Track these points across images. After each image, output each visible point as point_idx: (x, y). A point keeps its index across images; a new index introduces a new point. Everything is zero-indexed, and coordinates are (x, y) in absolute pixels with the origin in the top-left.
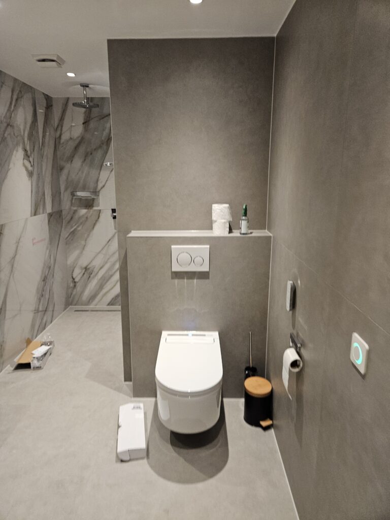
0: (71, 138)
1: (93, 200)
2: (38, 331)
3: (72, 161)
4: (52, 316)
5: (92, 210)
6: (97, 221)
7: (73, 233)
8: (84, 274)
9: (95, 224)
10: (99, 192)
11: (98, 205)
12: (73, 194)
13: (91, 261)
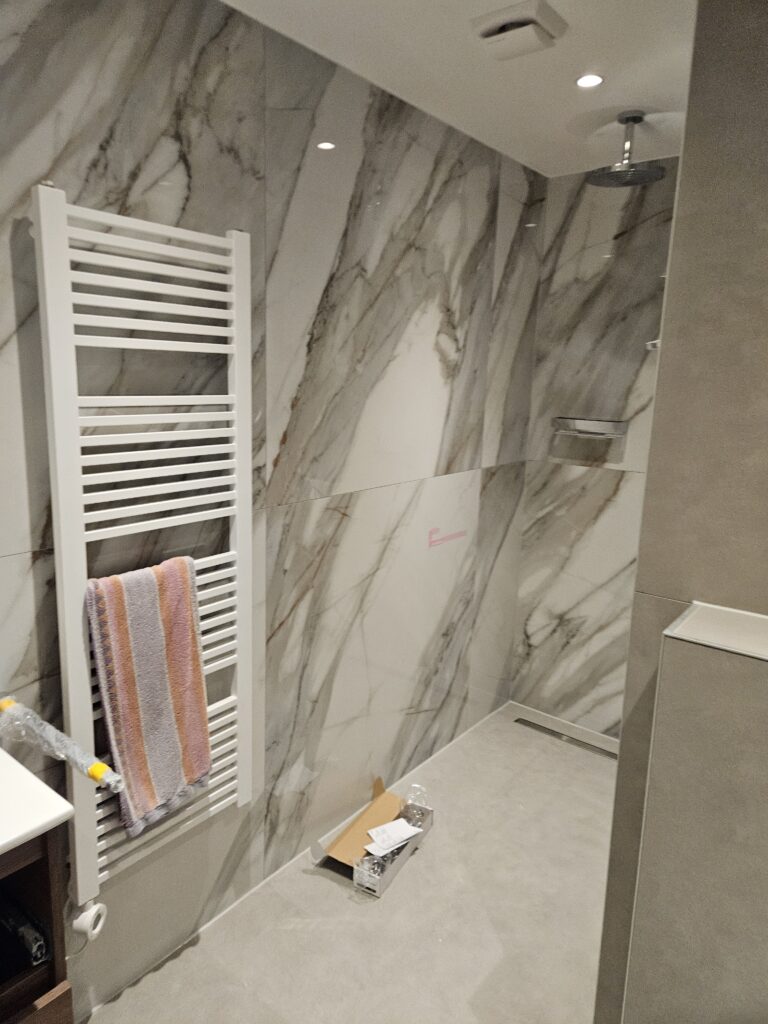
0: (577, 280)
1: (609, 443)
2: (410, 759)
3: (569, 339)
4: (456, 725)
5: (599, 471)
6: (608, 500)
7: (542, 521)
8: (554, 631)
9: (601, 510)
10: (628, 422)
11: (620, 459)
12: (560, 421)
13: (578, 603)
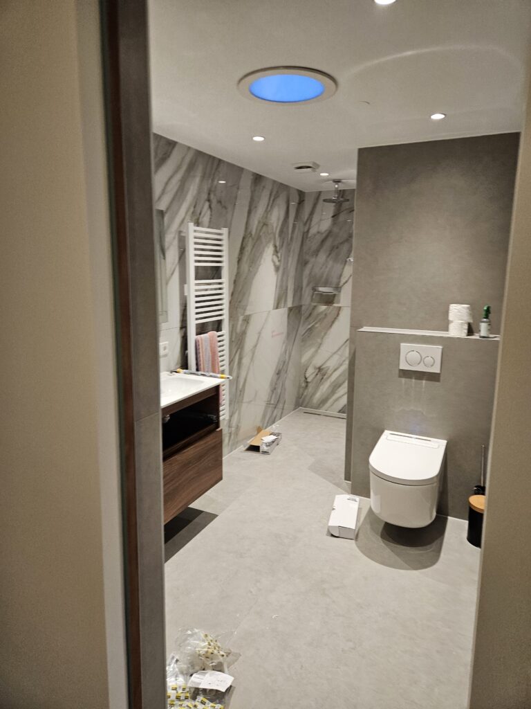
0: (318, 232)
1: (334, 295)
3: (317, 255)
4: (282, 413)
5: (331, 307)
6: (335, 319)
7: (310, 329)
8: (317, 374)
9: (333, 322)
10: (341, 287)
11: (338, 302)
12: (314, 289)
13: (326, 362)
